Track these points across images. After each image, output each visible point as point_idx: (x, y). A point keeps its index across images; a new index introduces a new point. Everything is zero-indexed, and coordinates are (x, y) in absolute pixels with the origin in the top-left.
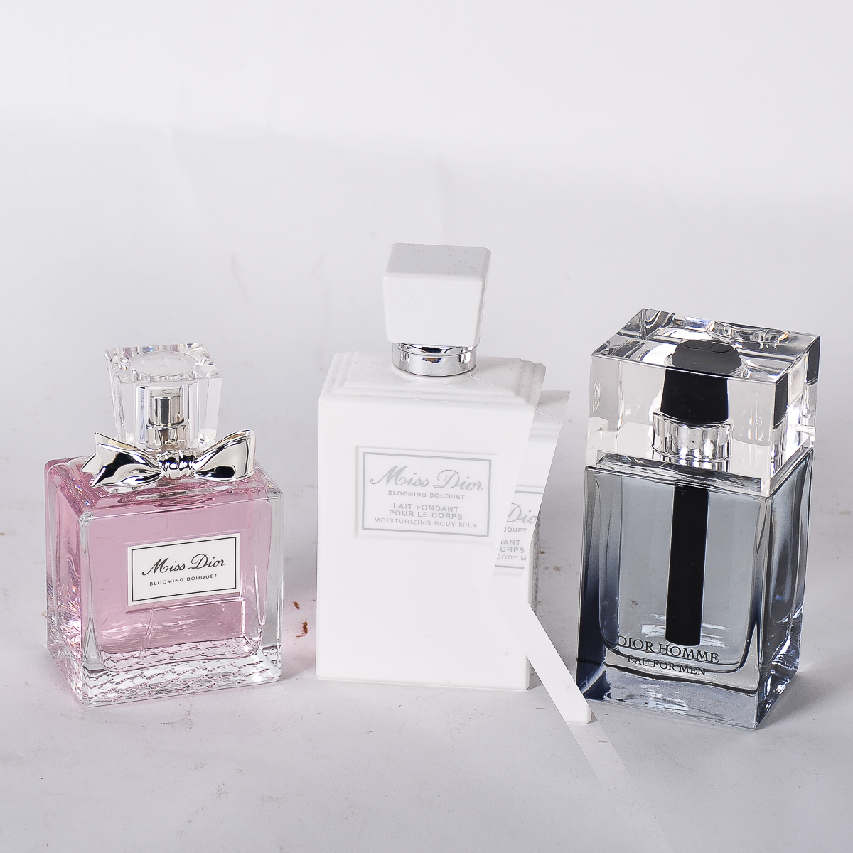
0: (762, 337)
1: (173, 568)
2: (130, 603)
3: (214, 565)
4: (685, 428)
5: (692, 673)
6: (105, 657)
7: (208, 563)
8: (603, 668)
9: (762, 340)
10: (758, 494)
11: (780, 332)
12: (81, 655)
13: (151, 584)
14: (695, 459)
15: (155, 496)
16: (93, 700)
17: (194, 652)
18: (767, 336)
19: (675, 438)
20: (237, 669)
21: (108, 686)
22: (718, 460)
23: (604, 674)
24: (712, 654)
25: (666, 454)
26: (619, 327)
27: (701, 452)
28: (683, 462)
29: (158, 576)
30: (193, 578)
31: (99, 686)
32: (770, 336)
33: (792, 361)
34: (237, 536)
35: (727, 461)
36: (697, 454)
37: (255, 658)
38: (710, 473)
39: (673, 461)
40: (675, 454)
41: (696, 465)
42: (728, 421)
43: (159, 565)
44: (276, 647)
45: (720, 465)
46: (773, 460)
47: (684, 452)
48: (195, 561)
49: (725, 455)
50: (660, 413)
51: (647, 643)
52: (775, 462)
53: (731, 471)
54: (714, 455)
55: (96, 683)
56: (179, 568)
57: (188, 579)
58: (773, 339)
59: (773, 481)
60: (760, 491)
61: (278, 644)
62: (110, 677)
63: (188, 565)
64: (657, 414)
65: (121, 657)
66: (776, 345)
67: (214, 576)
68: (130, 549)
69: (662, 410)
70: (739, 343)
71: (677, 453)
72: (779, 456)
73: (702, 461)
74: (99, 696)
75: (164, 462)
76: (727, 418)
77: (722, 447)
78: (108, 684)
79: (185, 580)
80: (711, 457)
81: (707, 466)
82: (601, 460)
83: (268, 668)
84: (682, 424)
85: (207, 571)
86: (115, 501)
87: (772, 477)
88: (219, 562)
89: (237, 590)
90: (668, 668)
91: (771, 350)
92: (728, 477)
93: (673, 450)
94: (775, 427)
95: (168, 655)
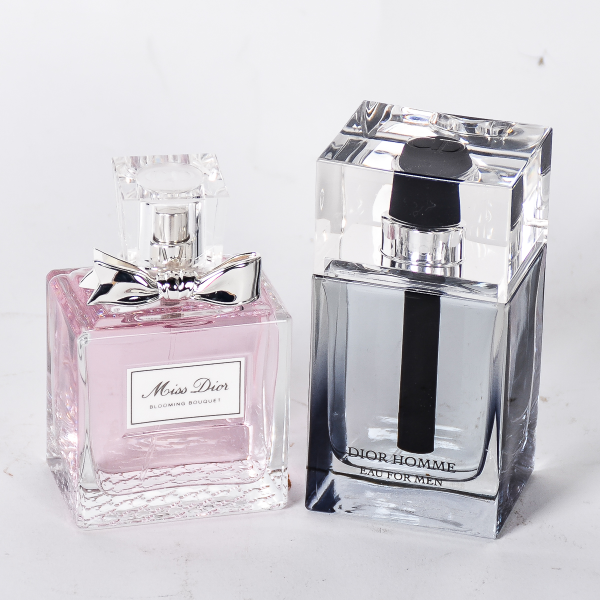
0: (488, 130)
1: (174, 392)
2: (129, 426)
3: (217, 389)
4: (415, 234)
5: (428, 483)
6: (103, 478)
7: (211, 387)
8: (331, 477)
9: (489, 134)
10: (495, 300)
11: (508, 125)
12: (78, 475)
13: (151, 407)
14: (427, 265)
15: (158, 317)
16: (89, 523)
17: (197, 475)
18: (494, 130)
19: (405, 241)
20: (241, 494)
21: (106, 509)
22: (450, 265)
23: (332, 483)
24: (449, 464)
25: (396, 259)
26: (342, 125)
27: (434, 258)
28: (415, 269)
29: (159, 399)
30: (196, 402)
31: (97, 508)
32: (497, 129)
33: (526, 159)
34: (243, 360)
35: (460, 266)
36: (429, 259)
37: (262, 483)
38: (441, 280)
39: (403, 268)
40: (405, 259)
41: (428, 271)
42: (460, 224)
43: (160, 388)
44: (281, 470)
45: (452, 269)
46: (510, 263)
47: (415, 257)
48: (197, 384)
49: (458, 259)
50: (389, 217)
51: (380, 454)
52: (512, 265)
53: (465, 277)
54: (446, 259)
55: (95, 504)
56: (181, 392)
57: (190, 403)
58: (501, 132)
59: (510, 285)
60: (497, 297)
61: (283, 468)
62: (110, 497)
63: (191, 388)
64: (385, 218)
65: (121, 478)
66: (504, 138)
67: (217, 400)
68: (129, 371)
69: (391, 213)
70: (464, 138)
71: (408, 258)
72: (516, 257)
73: (434, 266)
74: (96, 519)
75: (163, 282)
76: (459, 221)
77: (454, 249)
78: (107, 505)
79: (187, 403)
80: (443, 262)
81: (439, 272)
82: (329, 266)
83: (274, 493)
84: (412, 228)
85: (210, 395)
86: (118, 322)
87: (509, 282)
88: (223, 386)
89: (241, 415)
90: (403, 478)
91: (498, 145)
92: (459, 283)
93: (403, 254)
94: (512, 228)
95: (170, 478)
